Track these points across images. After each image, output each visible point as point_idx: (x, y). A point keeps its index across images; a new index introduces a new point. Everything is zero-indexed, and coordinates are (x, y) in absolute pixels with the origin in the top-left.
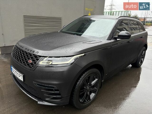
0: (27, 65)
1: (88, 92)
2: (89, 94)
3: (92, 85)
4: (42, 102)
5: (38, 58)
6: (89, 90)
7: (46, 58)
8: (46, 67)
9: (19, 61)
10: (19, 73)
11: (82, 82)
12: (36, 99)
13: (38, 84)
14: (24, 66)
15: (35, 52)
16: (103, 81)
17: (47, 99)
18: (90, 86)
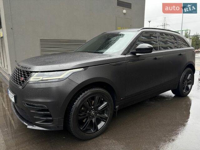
0: (19, 83)
1: (93, 118)
4: (32, 126)
5: (30, 74)
10: (12, 94)
12: (26, 123)
17: (37, 122)
18: (96, 111)
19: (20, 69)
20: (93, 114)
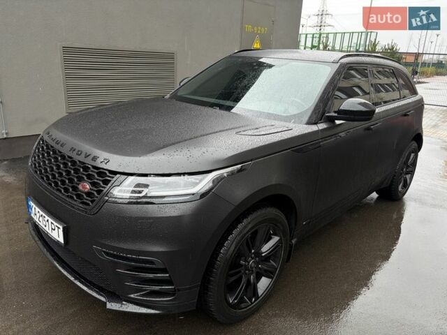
0: (75, 198)
1: (252, 274)
2: (254, 279)
3: (263, 255)
4: (117, 303)
5: (109, 179)
6: (254, 269)
7: (131, 178)
8: (130, 203)
9: (51, 185)
10: (50, 220)
11: (235, 248)
12: (101, 295)
13: (107, 254)
14: (67, 199)
15: (99, 161)
16: (293, 241)
17: (132, 296)
18: (257, 259)
19: (69, 157)
20: (253, 265)
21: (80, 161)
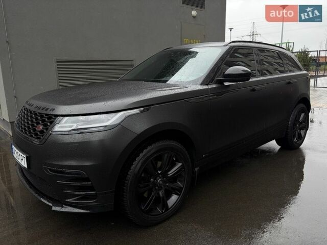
0: (34, 135)
1: (161, 190)
3: (169, 175)
4: (60, 206)
5: (53, 120)
10: (21, 154)
13: (50, 170)
15: (49, 110)
16: (196, 169)
17: (68, 200)
18: (165, 179)
19: (34, 112)
20: (161, 183)
21: (39, 113)
